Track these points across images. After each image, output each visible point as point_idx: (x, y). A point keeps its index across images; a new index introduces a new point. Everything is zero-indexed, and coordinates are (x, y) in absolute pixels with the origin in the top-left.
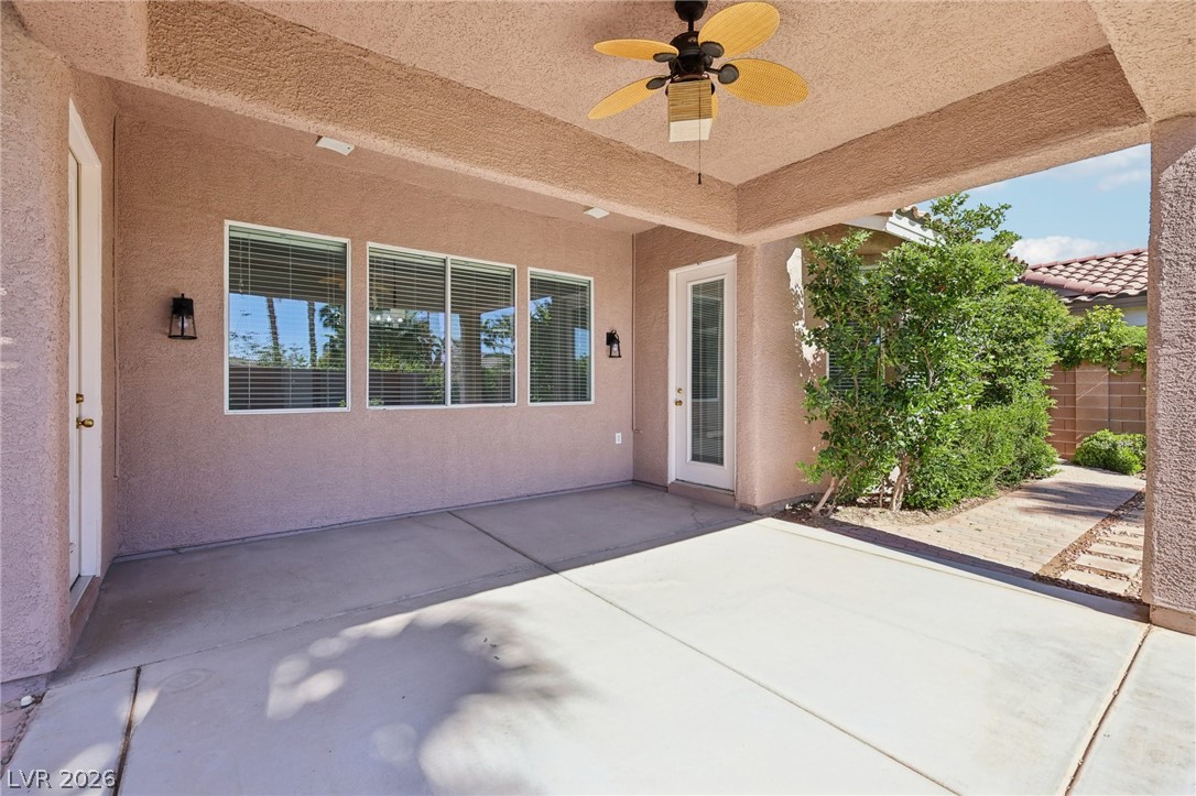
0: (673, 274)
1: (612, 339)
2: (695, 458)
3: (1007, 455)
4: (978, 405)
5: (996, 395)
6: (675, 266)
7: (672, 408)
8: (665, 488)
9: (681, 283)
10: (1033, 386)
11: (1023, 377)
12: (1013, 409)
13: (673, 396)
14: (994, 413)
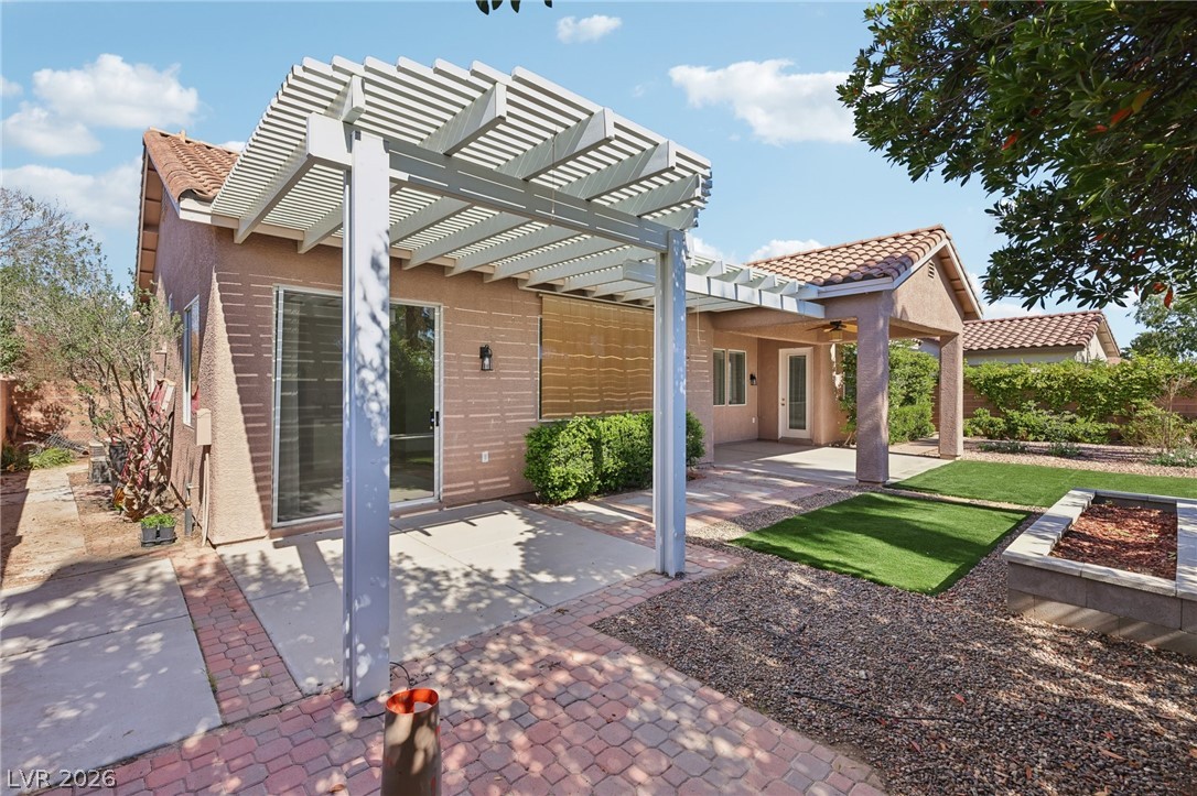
0: (780, 351)
1: (752, 377)
2: (791, 427)
3: (912, 425)
4: (902, 405)
5: (909, 400)
6: (782, 348)
7: (780, 406)
8: (777, 441)
9: (784, 355)
10: (925, 396)
11: (920, 393)
12: (915, 407)
13: (780, 401)
14: (907, 408)
